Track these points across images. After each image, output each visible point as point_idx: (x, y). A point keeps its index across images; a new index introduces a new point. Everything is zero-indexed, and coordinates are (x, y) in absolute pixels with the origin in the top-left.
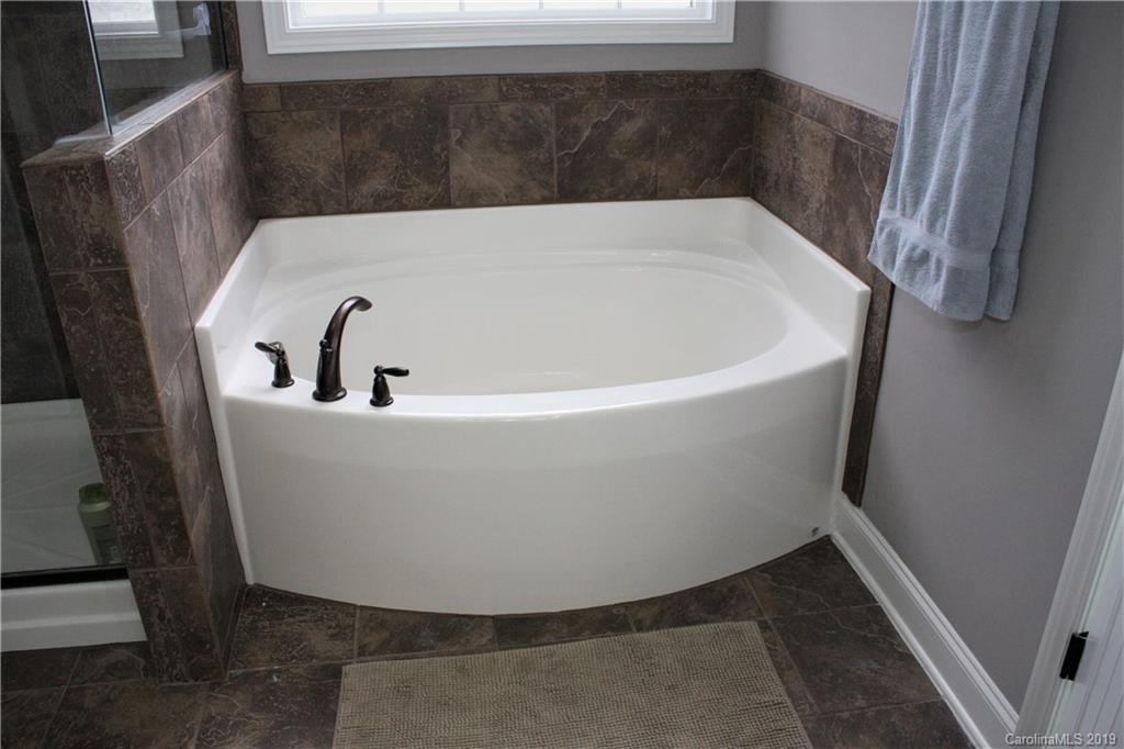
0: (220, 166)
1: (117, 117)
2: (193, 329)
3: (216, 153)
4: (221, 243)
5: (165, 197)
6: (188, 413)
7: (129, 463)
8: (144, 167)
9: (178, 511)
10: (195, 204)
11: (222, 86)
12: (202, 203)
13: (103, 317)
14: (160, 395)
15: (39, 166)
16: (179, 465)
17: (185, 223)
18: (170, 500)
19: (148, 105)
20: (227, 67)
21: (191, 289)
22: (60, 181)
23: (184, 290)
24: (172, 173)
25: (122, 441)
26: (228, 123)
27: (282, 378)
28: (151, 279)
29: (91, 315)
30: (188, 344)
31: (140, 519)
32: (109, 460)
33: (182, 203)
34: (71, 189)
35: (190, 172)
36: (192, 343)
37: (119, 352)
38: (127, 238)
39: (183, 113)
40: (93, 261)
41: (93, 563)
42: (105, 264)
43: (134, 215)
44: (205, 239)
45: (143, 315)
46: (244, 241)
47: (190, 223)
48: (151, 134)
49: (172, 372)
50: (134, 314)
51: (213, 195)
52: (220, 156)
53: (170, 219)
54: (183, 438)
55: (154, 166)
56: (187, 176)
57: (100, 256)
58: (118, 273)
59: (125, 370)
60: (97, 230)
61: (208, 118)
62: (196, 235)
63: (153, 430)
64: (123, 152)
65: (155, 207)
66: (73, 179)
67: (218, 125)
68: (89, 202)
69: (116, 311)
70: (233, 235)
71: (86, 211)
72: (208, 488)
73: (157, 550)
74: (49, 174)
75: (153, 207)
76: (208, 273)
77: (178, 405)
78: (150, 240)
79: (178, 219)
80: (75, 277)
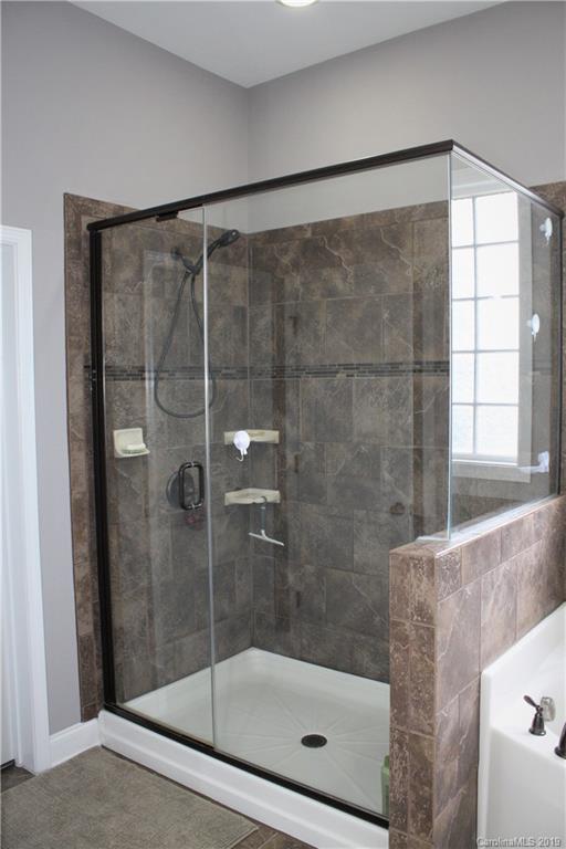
0: (535, 562)
1: (456, 528)
2: (480, 673)
3: (532, 554)
4: (521, 616)
5: (479, 583)
6: (458, 732)
7: (407, 753)
8: (465, 562)
9: (429, 800)
10: (505, 588)
11: (549, 508)
12: (511, 588)
13: (414, 654)
14: (437, 714)
15: (399, 555)
16: (439, 766)
17: (492, 602)
18: (427, 788)
19: (491, 517)
20: (559, 493)
21: (486, 646)
22: (408, 565)
23: (480, 646)
24: (489, 567)
25: (407, 737)
26: (548, 532)
27: (537, 727)
28: (452, 637)
29: (407, 650)
30: (473, 684)
31: (405, 794)
32: (396, 746)
33: (493, 587)
34: (413, 571)
35: (505, 566)
36: (476, 684)
37: (419, 678)
38: (439, 608)
39: (508, 528)
40: (415, 617)
41: (381, 812)
42: (422, 621)
43: (449, 594)
44: (507, 613)
45: (439, 659)
46: (545, 616)
47: (496, 601)
48: (477, 542)
49: (454, 700)
50: (432, 658)
51: (523, 583)
52: (536, 556)
53: (479, 597)
54: (449, 748)
55: (474, 562)
56: (501, 571)
57: (420, 615)
58: (428, 628)
59: (420, 692)
60: (422, 600)
61: (530, 528)
62: (500, 610)
63: (428, 737)
64: (450, 554)
65: (468, 590)
66: (415, 566)
67: (538, 535)
68: (420, 580)
69: (422, 652)
70: (536, 611)
71: (418, 587)
72: (460, 791)
73: (410, 821)
74: (403, 560)
75: (467, 589)
76: (505, 637)
77: (451, 725)
78: (458, 611)
79: (486, 598)
80: (404, 624)
